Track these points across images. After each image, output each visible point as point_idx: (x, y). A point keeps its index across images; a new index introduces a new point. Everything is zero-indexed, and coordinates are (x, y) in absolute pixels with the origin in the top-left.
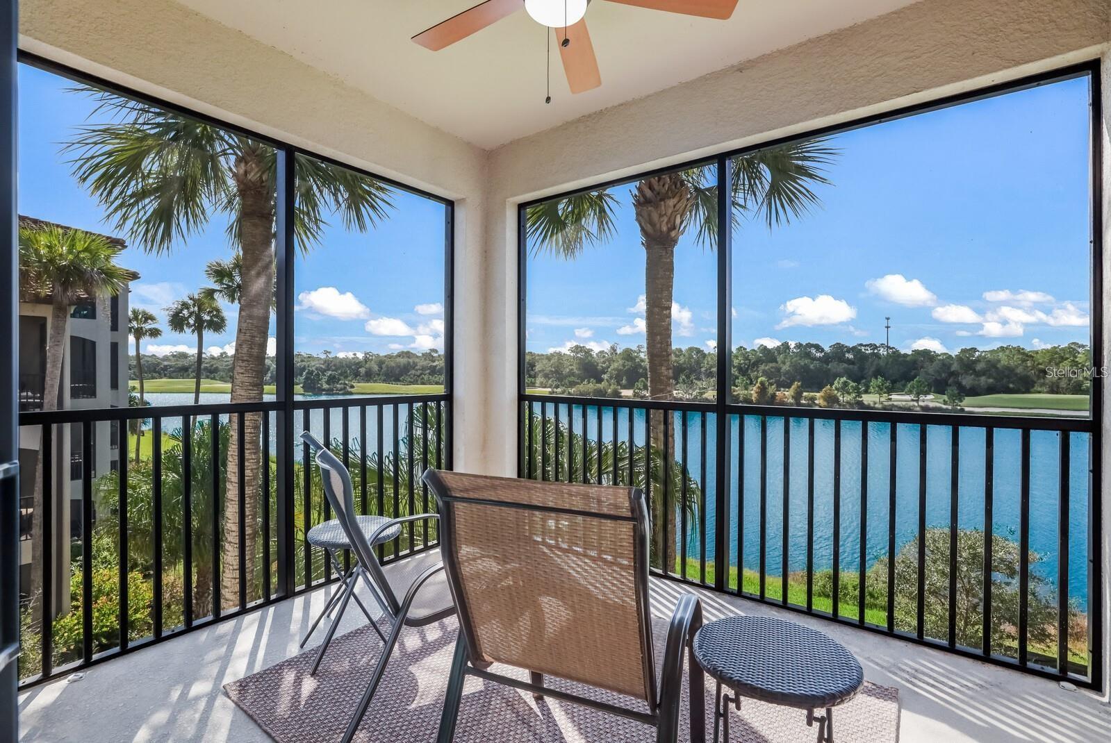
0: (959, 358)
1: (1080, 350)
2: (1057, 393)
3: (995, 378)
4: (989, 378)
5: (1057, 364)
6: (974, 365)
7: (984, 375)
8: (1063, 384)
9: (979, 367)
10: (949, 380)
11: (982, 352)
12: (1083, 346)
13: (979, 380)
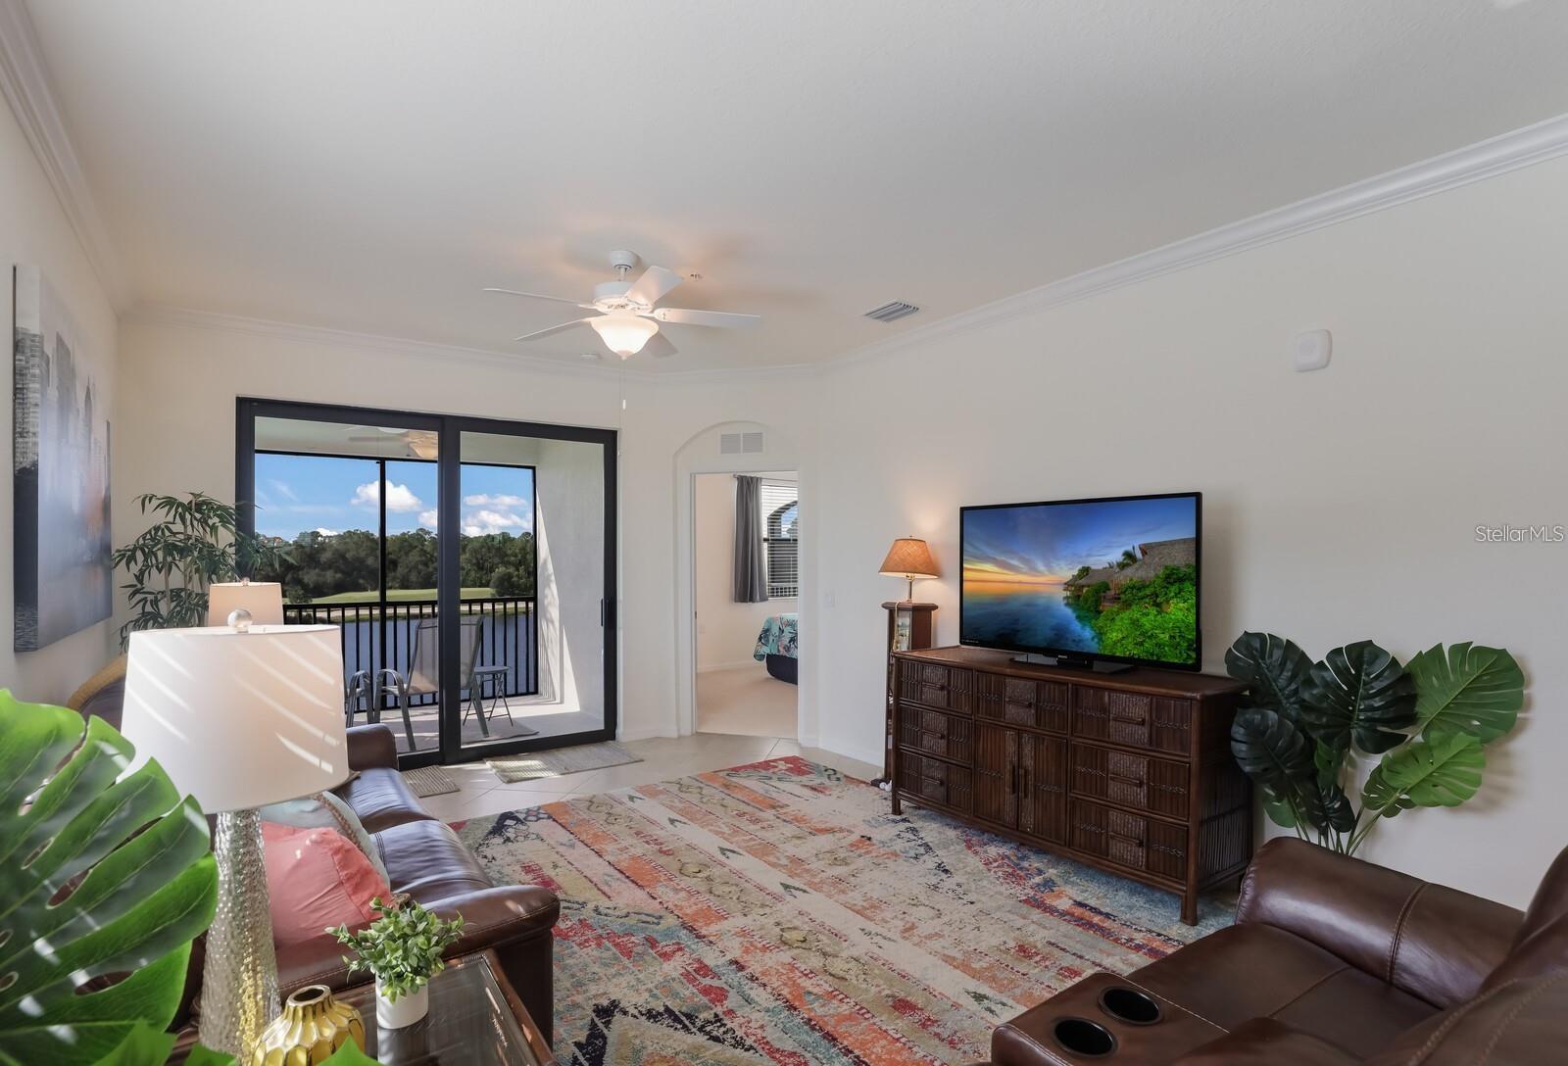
0: (298, 545)
1: (427, 537)
2: (407, 588)
3: (343, 572)
4: (336, 572)
5: (407, 554)
6: (318, 555)
7: (330, 568)
8: (413, 577)
9: (325, 557)
10: (286, 575)
11: (326, 537)
12: (429, 533)
13: (324, 576)
